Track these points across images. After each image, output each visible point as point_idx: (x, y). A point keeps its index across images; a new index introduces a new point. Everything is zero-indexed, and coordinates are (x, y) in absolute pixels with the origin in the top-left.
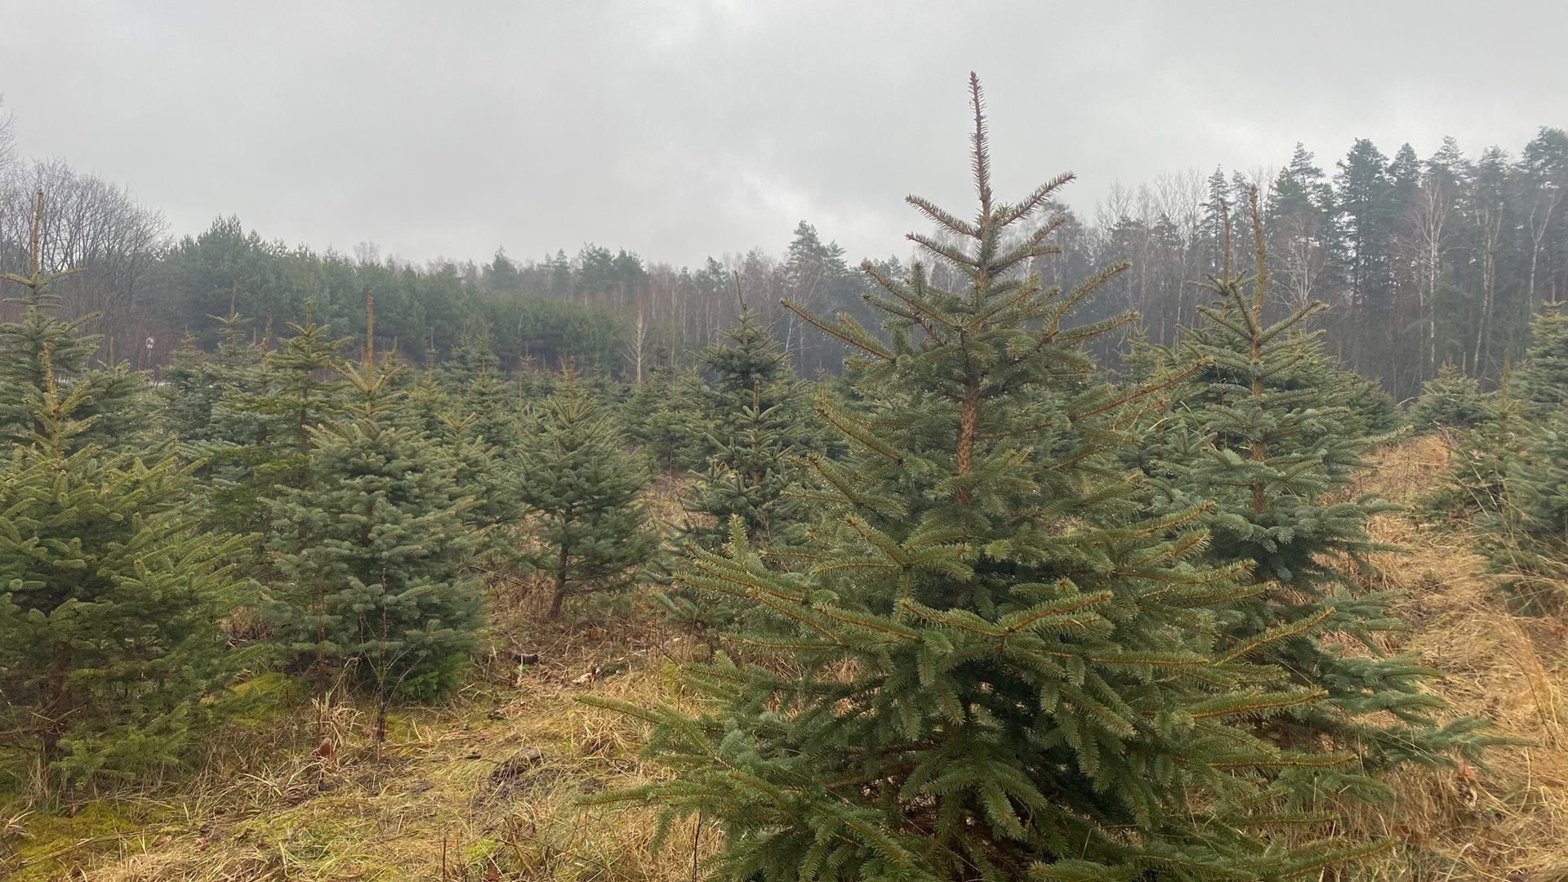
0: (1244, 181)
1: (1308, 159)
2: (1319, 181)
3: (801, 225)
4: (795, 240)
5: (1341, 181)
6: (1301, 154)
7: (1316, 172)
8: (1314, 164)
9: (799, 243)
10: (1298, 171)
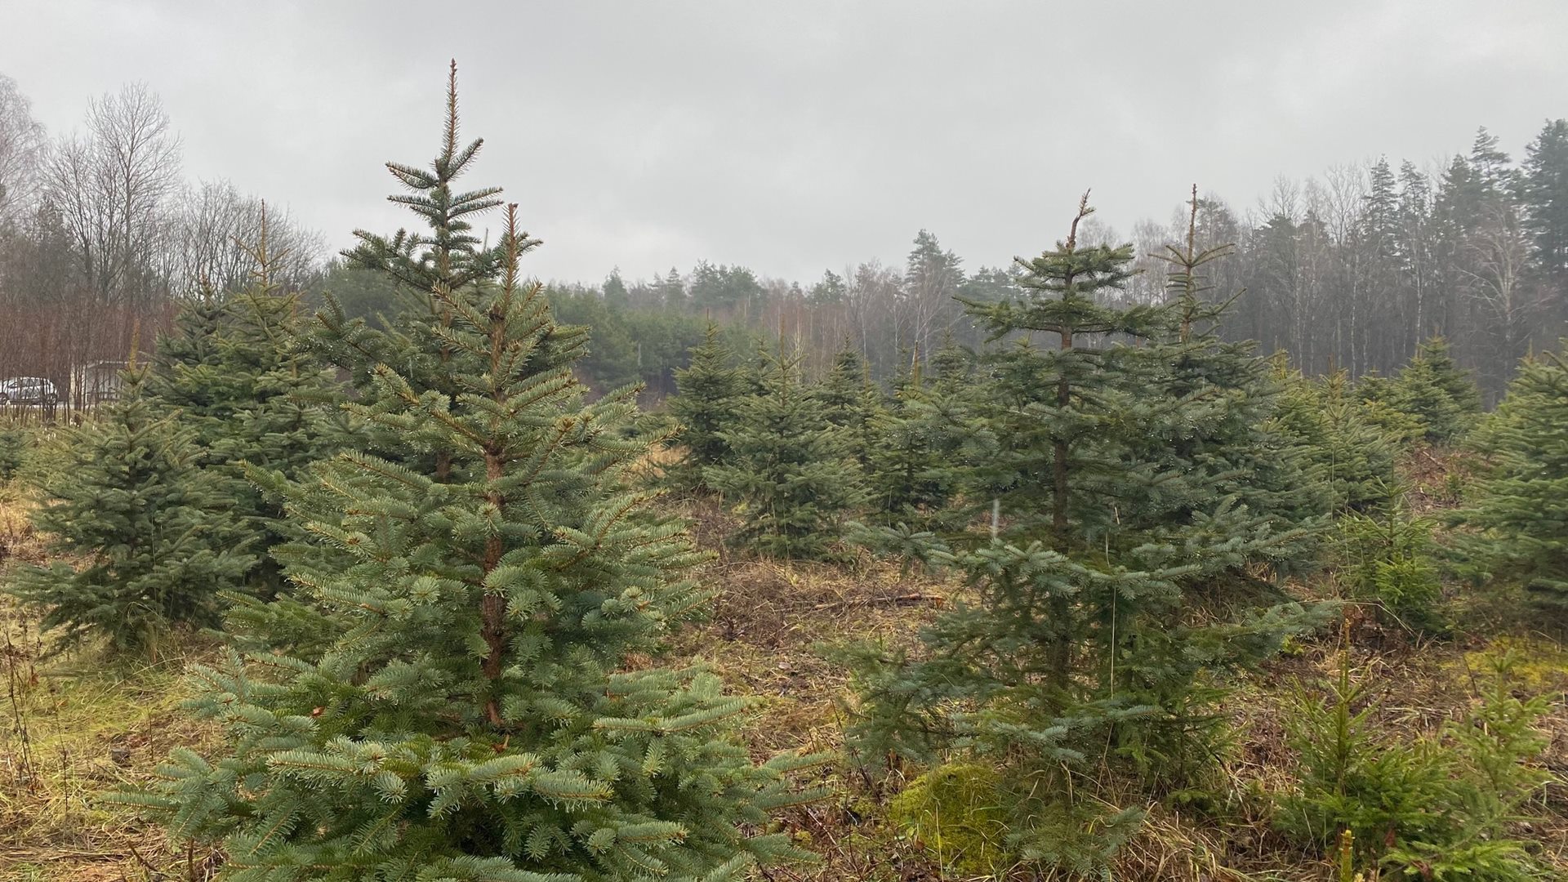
0: (1415, 171)
1: (1491, 143)
2: (1504, 167)
3: (922, 234)
4: (915, 250)
5: (1530, 165)
6: (1484, 139)
7: (1502, 158)
8: (1498, 148)
9: (919, 252)
10: (1481, 156)
